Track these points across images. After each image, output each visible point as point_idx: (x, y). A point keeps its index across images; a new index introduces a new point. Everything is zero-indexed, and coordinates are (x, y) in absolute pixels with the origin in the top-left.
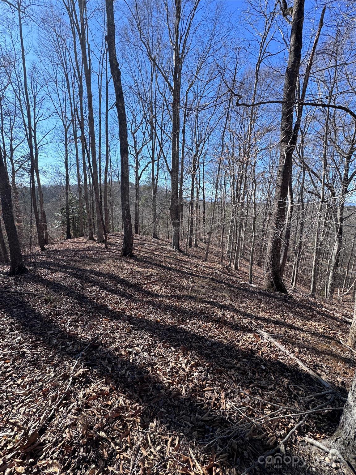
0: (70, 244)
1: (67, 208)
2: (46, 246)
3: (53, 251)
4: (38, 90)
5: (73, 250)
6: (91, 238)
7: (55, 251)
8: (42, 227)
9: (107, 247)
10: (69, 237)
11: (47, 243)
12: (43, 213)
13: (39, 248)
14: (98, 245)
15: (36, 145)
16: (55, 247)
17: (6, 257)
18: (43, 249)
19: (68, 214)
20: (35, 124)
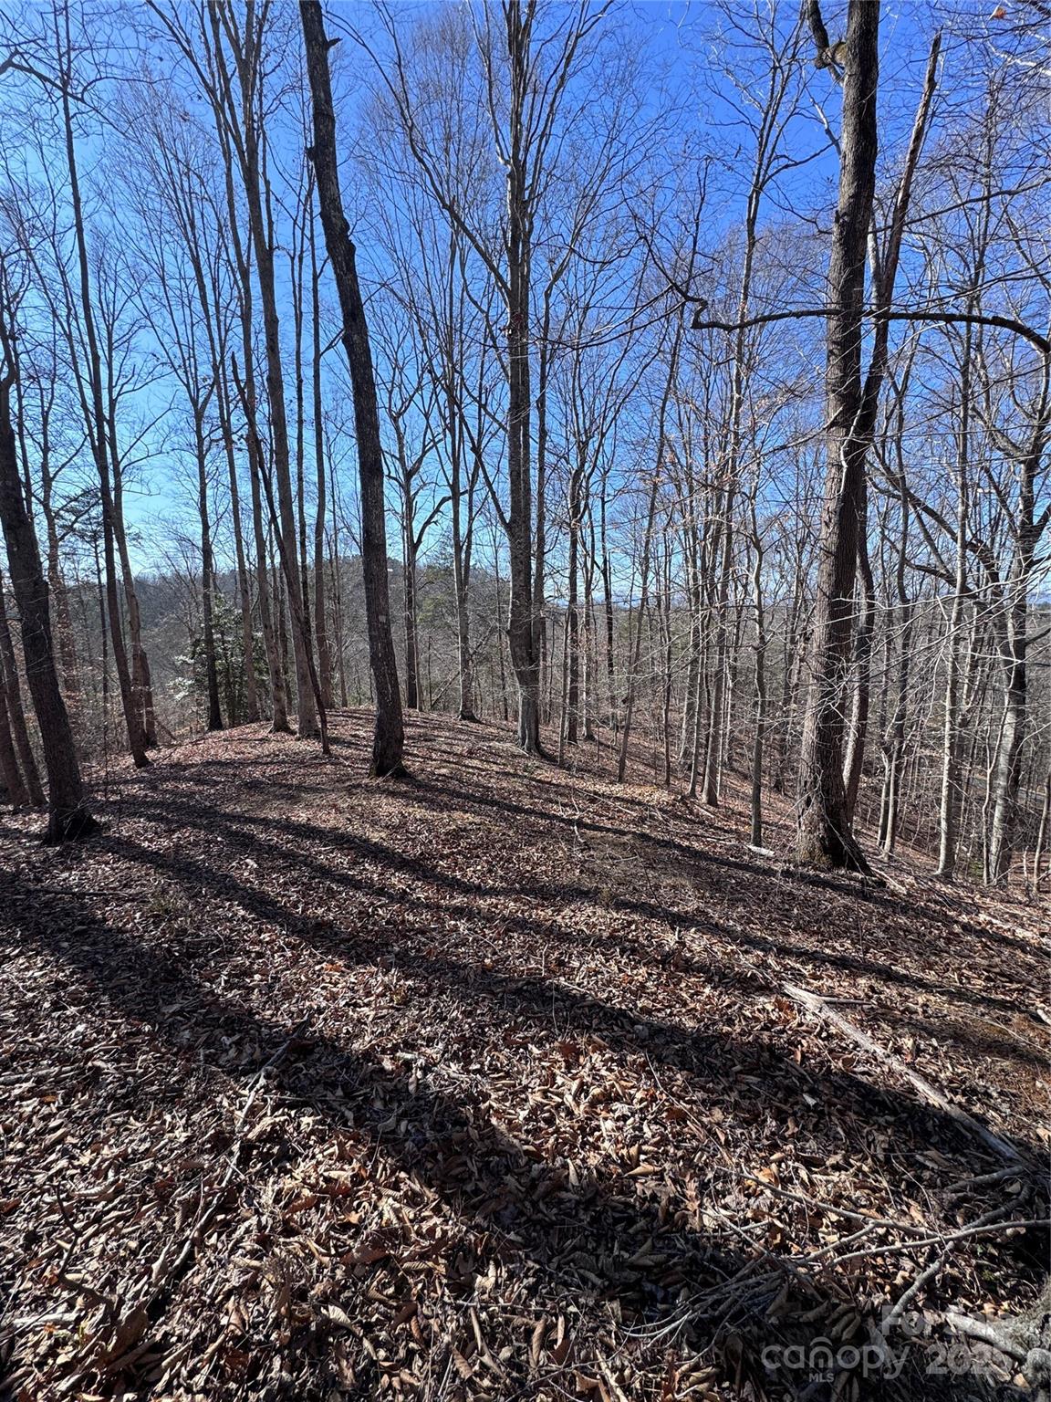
0: (220, 746)
1: (210, 641)
2: (150, 755)
3: (172, 766)
4: (118, 306)
5: (229, 763)
6: (282, 727)
8: (137, 700)
9: (327, 751)
10: (216, 724)
11: (152, 744)
12: (141, 658)
13: (130, 760)
14: (302, 745)
15: (116, 463)
16: (177, 755)
17: (36, 789)
18: (141, 762)
19: (213, 659)
20: (113, 403)
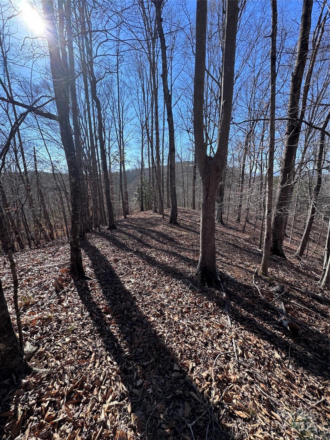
0: (142, 215)
1: (142, 189)
2: (127, 216)
3: (131, 219)
4: (125, 101)
5: (142, 219)
6: (155, 211)
7: (133, 219)
9: (163, 218)
10: (142, 210)
11: (128, 214)
12: (126, 193)
13: (123, 217)
14: (159, 216)
15: (123, 143)
16: (133, 216)
17: (106, 222)
19: (142, 193)
20: (123, 127)
